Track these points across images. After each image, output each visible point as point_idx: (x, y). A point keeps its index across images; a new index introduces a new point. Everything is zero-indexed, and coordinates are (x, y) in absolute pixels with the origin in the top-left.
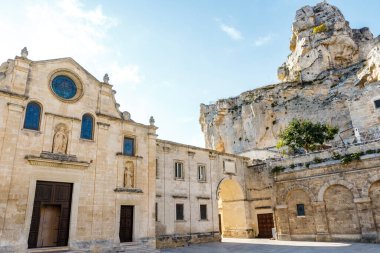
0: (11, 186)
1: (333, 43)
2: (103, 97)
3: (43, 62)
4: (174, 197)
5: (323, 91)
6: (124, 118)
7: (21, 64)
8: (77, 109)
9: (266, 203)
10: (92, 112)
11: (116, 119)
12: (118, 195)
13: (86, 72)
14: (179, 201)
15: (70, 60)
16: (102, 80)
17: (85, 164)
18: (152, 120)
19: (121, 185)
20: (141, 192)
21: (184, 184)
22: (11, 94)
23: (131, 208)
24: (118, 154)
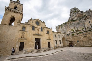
0: (31, 39)
1: (78, 14)
2: (43, 25)
3: (34, 20)
4: (55, 40)
5: (77, 22)
6: (47, 28)
7: (31, 20)
8: (40, 27)
9: (70, 41)
10: (42, 27)
11: (45, 28)
13: (41, 21)
14: (56, 41)
15: (38, 19)
16: (43, 22)
18: (51, 28)
19: (48, 39)
20: (51, 40)
21: (57, 38)
22: (30, 25)
23: (50, 42)
24: (47, 33)
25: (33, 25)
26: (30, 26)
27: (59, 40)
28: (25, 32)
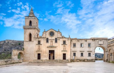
2: (58, 34)
3: (47, 31)
4: (80, 51)
6: (63, 37)
7: (44, 33)
8: (54, 38)
10: (57, 37)
11: (61, 38)
12: (62, 52)
14: (82, 52)
16: (58, 31)
17: (56, 47)
18: (69, 36)
20: (67, 51)
23: (65, 54)
24: (62, 44)
25: (47, 37)
26: (44, 39)
27: (88, 51)
28: (40, 45)
